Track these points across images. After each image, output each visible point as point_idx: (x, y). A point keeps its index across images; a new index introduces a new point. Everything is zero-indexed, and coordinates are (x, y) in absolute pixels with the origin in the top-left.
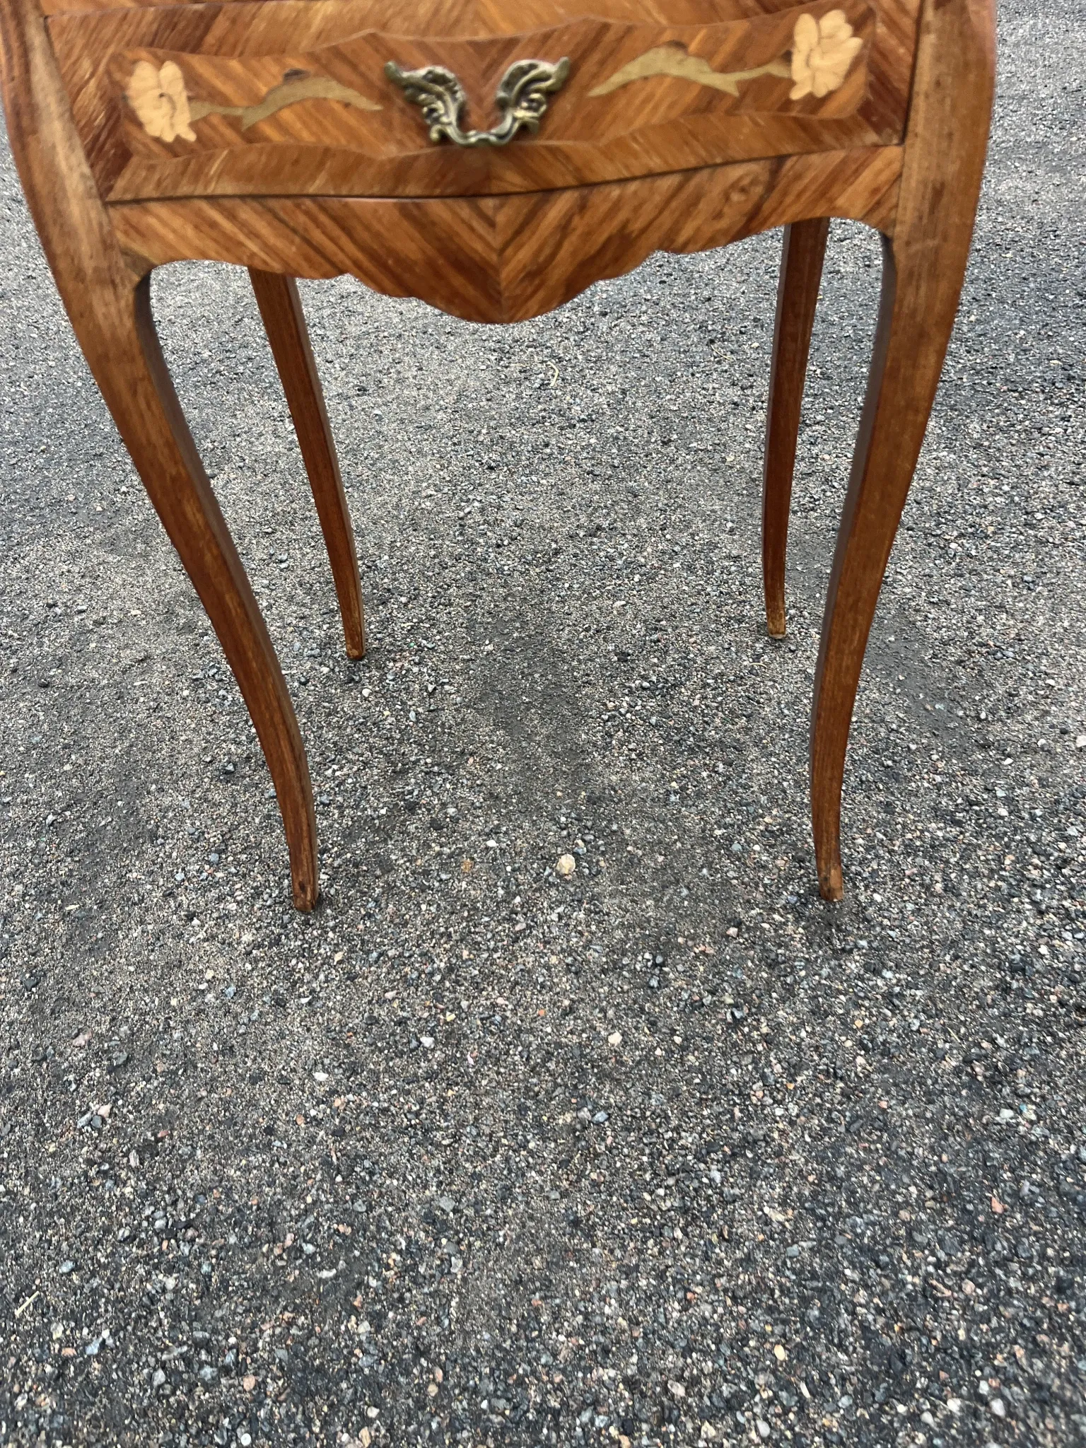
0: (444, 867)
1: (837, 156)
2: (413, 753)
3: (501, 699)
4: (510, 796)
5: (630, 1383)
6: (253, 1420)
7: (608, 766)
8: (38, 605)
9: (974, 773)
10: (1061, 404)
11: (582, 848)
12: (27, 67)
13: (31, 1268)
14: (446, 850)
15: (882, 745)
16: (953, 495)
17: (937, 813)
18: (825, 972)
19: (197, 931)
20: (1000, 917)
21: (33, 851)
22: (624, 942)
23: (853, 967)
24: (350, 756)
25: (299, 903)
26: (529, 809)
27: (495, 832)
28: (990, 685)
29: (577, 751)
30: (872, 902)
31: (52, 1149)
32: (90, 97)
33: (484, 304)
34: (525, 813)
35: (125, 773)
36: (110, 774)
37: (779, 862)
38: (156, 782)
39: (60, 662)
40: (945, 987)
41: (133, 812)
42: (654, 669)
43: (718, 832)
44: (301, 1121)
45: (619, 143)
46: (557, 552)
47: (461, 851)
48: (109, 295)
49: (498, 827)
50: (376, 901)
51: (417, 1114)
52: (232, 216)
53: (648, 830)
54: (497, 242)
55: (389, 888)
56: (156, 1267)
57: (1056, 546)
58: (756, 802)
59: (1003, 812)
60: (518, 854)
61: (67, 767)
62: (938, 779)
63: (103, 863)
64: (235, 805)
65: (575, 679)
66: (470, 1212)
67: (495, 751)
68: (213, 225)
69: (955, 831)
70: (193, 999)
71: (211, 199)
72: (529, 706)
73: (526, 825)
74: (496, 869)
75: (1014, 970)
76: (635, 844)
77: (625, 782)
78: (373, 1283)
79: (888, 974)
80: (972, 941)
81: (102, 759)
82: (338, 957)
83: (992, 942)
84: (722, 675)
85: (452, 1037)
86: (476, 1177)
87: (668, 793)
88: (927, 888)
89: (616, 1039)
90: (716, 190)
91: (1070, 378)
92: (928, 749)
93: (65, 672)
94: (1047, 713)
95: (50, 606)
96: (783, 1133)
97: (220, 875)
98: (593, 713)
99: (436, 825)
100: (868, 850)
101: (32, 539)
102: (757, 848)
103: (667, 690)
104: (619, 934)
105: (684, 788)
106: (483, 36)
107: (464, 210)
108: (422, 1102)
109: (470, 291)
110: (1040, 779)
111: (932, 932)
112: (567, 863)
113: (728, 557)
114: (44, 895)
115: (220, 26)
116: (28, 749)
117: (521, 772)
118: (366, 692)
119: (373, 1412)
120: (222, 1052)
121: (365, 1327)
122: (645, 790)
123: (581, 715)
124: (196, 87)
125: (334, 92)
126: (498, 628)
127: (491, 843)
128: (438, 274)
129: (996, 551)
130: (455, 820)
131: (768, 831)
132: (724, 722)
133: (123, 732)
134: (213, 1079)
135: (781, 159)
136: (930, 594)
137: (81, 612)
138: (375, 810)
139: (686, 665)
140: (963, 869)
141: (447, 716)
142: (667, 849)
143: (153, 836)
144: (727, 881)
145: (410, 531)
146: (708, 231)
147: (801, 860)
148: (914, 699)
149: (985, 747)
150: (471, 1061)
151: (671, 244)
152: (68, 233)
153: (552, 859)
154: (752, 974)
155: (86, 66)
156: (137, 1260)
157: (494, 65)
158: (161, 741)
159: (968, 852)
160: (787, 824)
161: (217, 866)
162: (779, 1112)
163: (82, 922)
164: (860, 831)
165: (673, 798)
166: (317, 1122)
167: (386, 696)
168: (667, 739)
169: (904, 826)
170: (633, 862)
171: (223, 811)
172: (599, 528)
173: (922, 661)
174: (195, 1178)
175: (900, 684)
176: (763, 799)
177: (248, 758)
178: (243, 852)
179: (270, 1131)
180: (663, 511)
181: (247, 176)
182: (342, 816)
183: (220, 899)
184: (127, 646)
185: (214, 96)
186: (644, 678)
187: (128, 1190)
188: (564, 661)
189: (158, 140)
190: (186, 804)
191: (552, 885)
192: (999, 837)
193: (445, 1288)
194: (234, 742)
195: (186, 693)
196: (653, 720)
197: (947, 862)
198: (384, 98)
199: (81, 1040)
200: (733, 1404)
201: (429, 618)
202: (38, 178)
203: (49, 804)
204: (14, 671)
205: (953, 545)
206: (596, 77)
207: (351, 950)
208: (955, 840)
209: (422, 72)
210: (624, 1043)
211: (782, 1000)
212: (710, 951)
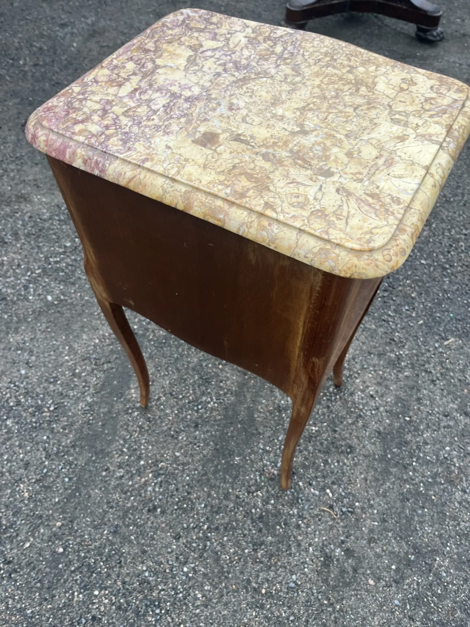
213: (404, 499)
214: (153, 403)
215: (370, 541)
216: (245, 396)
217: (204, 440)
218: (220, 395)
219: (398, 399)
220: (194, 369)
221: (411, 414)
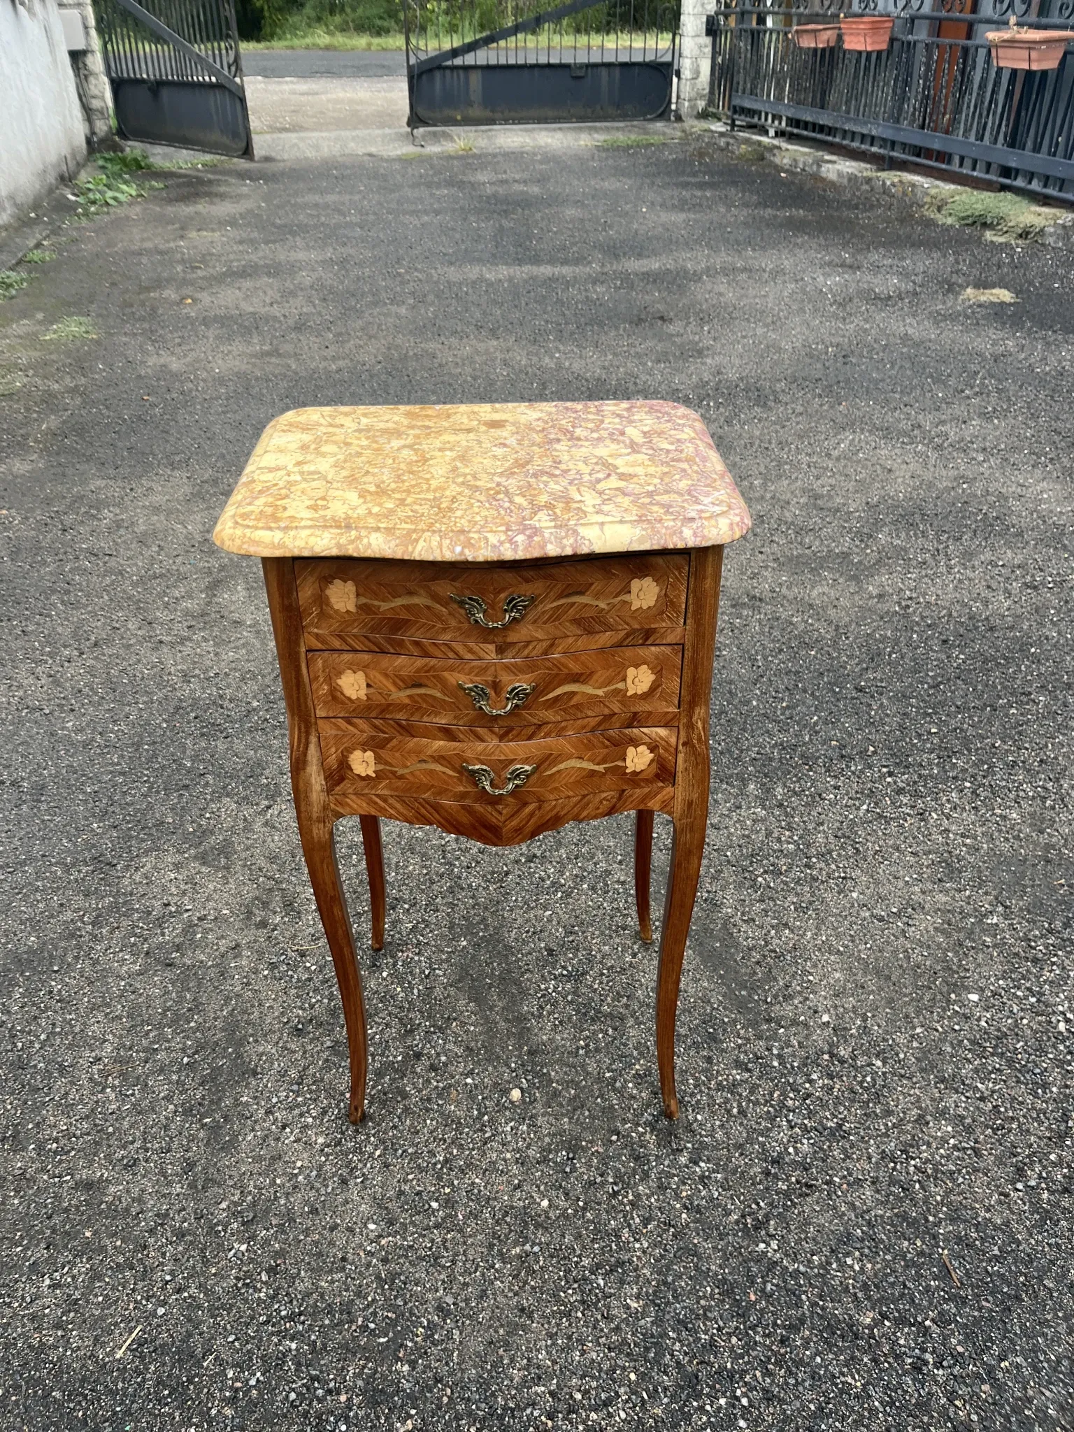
0: (440, 1096)
1: (647, 790)
2: (416, 1016)
3: (473, 980)
4: (479, 1049)
5: (552, 1394)
6: (347, 1418)
7: (541, 1029)
8: (157, 904)
9: (760, 1038)
10: (835, 777)
11: (525, 1084)
12: (306, 748)
13: (209, 1340)
14: (441, 1085)
15: (707, 1018)
16: (762, 841)
17: (739, 1064)
18: (666, 1163)
19: (290, 1136)
20: (768, 1129)
21: (177, 1082)
22: (550, 1144)
23: (683, 1160)
24: (377, 1019)
25: (352, 1118)
26: (492, 1058)
27: (471, 1073)
28: (775, 979)
29: (521, 1019)
30: (696, 1120)
31: (213, 1271)
32: (332, 761)
33: (495, 840)
34: (489, 1060)
35: (232, 1027)
36: (222, 1030)
37: (643, 1094)
38: (252, 1035)
39: (178, 948)
40: (734, 1172)
41: (239, 1056)
42: (570, 961)
43: (607, 1075)
44: (362, 1254)
45: (555, 788)
46: (507, 874)
47: (450, 1085)
48: (321, 826)
49: (473, 1070)
50: (399, 1117)
51: (430, 1249)
52: (385, 801)
53: (565, 1073)
54: (502, 819)
55: (406, 1110)
56: (284, 1337)
57: (823, 882)
58: (631, 1055)
59: (776, 1064)
60: (486, 1088)
61: (192, 1024)
62: (740, 1041)
63: (224, 1091)
64: (305, 1052)
65: (520, 968)
66: (463, 1305)
67: (469, 1017)
68: (376, 803)
69: (747, 1075)
70: (290, 1180)
71: (377, 796)
72: (490, 986)
73: (490, 1068)
74: (472, 1097)
75: (775, 1162)
76: (557, 1082)
77: (552, 1040)
78: (410, 1344)
79: (702, 1164)
80: (752, 1144)
81: (215, 1019)
82: (378, 1153)
83: (762, 1145)
84: (612, 967)
85: (449, 1203)
86: (466, 1285)
87: (578, 1048)
88: (728, 1111)
89: (545, 1203)
90: (597, 800)
91: (842, 756)
92: (735, 1021)
93: (183, 955)
94: (807, 999)
95: (166, 905)
96: (639, 1258)
97: (300, 1099)
98: (531, 992)
99: (433, 1068)
100: (695, 1087)
101: (147, 852)
102: (630, 1085)
103: (577, 977)
104: (547, 1140)
105: (587, 1045)
106: (503, 758)
107: (489, 809)
108: (432, 1241)
109: (490, 835)
110: (799, 1043)
111: (729, 1139)
112: (516, 1094)
113: (618, 882)
114: (188, 1112)
115: (394, 742)
116: (165, 1011)
117: (486, 1033)
118: (385, 974)
119: (413, 1412)
120: (311, 1212)
121: (406, 1368)
122: (564, 1046)
123: (524, 993)
124: (378, 759)
125: (439, 768)
126: (469, 931)
127: (469, 1081)
128: (475, 828)
129: (786, 883)
130: (445, 1065)
131: (636, 1076)
132: (613, 1000)
133: (228, 999)
134: (307, 1229)
135: (624, 791)
136: (743, 914)
137: (187, 911)
138: (395, 1057)
139: (590, 960)
140: (750, 1100)
141: (438, 992)
142: (577, 1085)
143: (255, 1074)
144: (612, 1106)
145: (408, 854)
146: (593, 813)
147: (656, 1093)
148: (729, 987)
149: (769, 1021)
150: (461, 1217)
151: (578, 819)
152: (309, 804)
153: (506, 1092)
154: (625, 1164)
155: (333, 750)
156: (272, 1334)
157: (506, 766)
158: (253, 1006)
159: (752, 1091)
160: (649, 1069)
161: (297, 1093)
162: (637, 1246)
163: (215, 1129)
164: (692, 1075)
165: (581, 1052)
166: (370, 1254)
167: (398, 977)
168: (578, 1012)
169: (718, 1072)
170: (556, 1094)
171: (298, 1056)
172: (535, 856)
173: (735, 961)
174: (301, 1287)
175: (721, 977)
176: (635, 1053)
177: (311, 1020)
178: (314, 1083)
179: (344, 1259)
180: (577, 845)
181: (396, 789)
182: (374, 1060)
183: (301, 1115)
184: (223, 937)
185: (387, 763)
186: (564, 968)
187: (262, 1295)
188: (513, 954)
189: (359, 776)
190: (274, 1051)
191: (507, 1108)
192: (772, 1080)
193: (450, 1346)
194: (301, 1008)
195: (266, 972)
196: (569, 998)
197: (740, 1095)
198: (458, 772)
199: (224, 1205)
200: (606, 1404)
201: (424, 920)
202: (301, 784)
203: (183, 1050)
204: (147, 953)
205: (760, 879)
206: (546, 770)
207: (385, 1149)
208: (746, 1081)
209: (477, 767)
210: (550, 1206)
211: (642, 1180)
212: (601, 1150)
213: (197, 1008)
214: (636, 947)
215: (237, 946)
216: (507, 1020)
217: (525, 942)
218: (547, 1002)
219: (230, 1147)
220: (622, 1019)
221: (202, 1134)
